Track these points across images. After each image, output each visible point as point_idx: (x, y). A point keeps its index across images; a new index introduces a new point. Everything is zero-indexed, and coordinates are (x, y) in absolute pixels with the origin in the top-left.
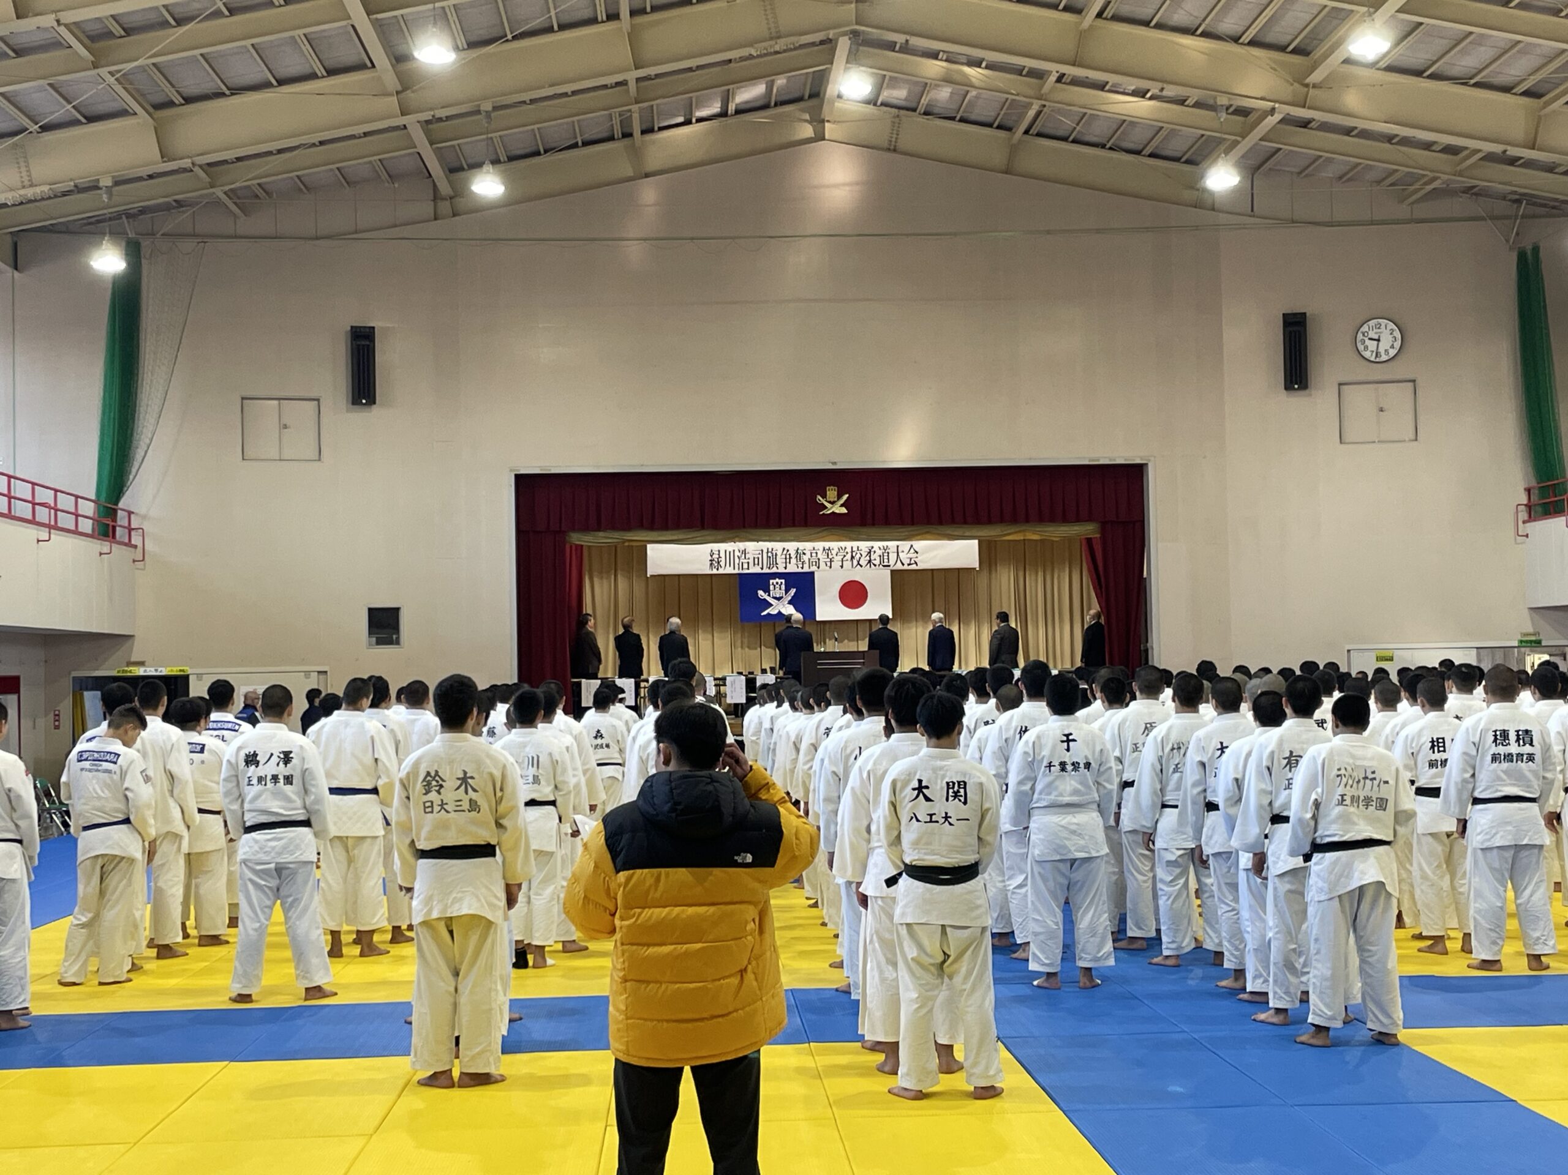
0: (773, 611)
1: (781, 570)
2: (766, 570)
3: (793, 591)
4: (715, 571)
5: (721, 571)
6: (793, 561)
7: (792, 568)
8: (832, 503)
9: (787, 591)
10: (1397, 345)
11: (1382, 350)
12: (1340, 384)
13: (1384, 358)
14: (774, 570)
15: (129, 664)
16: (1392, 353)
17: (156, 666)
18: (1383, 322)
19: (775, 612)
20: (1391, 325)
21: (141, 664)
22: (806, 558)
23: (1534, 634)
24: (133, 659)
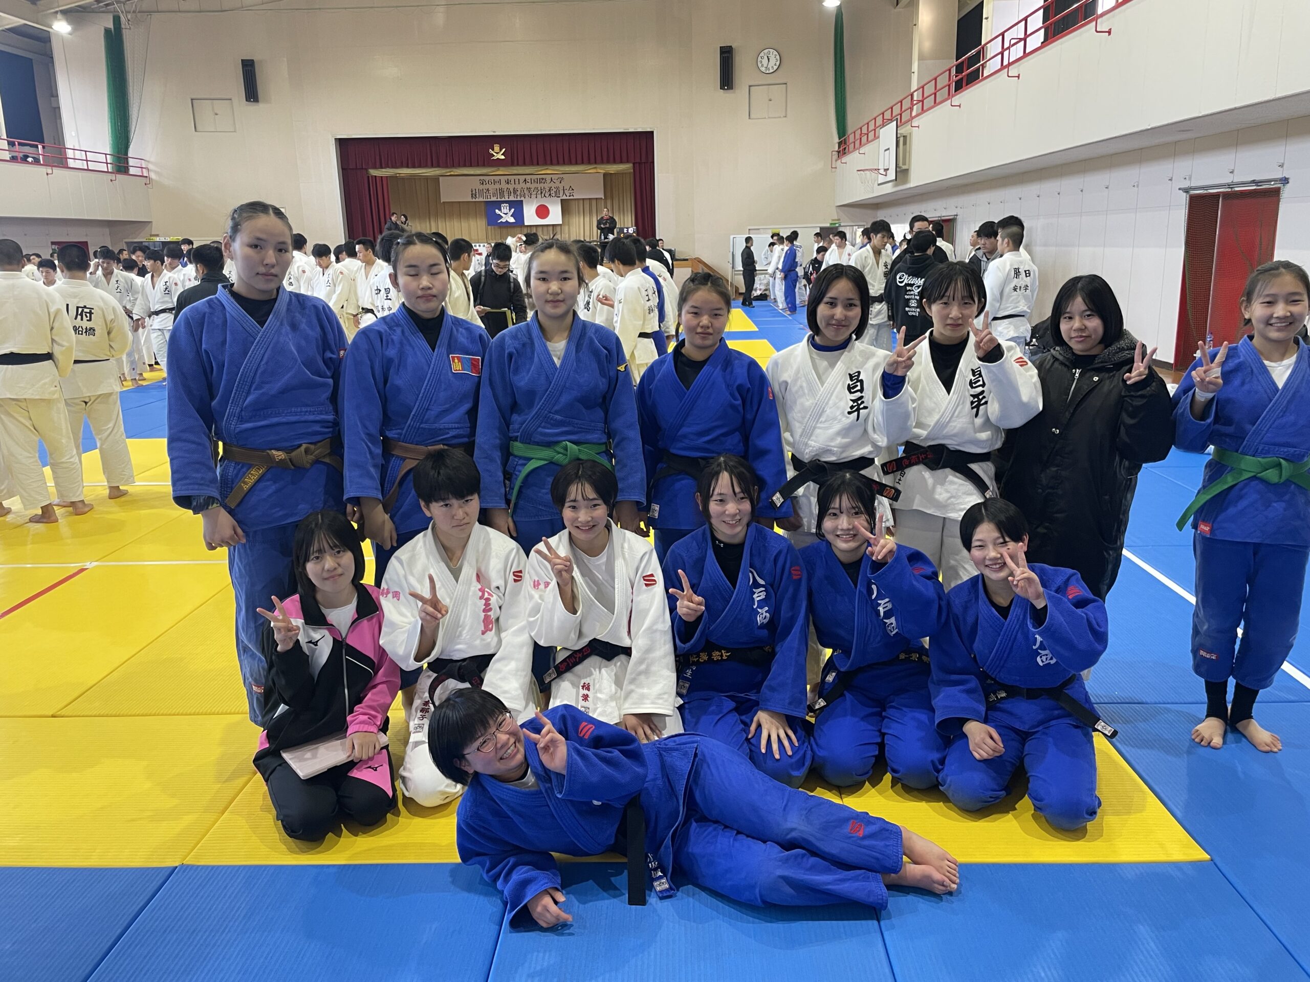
0: (503, 220)
1: (507, 199)
2: (499, 199)
3: (513, 210)
4: (474, 200)
5: (477, 200)
6: (512, 194)
7: (512, 198)
8: (497, 153)
9: (510, 210)
10: (778, 63)
11: (770, 66)
12: (750, 86)
13: (771, 71)
14: (503, 199)
15: (151, 235)
16: (775, 68)
17: (165, 236)
18: (771, 50)
19: (504, 221)
20: (775, 53)
21: (157, 235)
22: (518, 193)
23: (838, 220)
24: (153, 233)
